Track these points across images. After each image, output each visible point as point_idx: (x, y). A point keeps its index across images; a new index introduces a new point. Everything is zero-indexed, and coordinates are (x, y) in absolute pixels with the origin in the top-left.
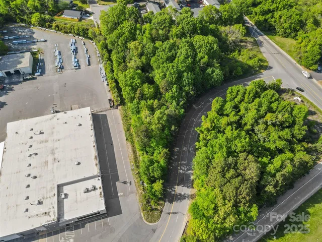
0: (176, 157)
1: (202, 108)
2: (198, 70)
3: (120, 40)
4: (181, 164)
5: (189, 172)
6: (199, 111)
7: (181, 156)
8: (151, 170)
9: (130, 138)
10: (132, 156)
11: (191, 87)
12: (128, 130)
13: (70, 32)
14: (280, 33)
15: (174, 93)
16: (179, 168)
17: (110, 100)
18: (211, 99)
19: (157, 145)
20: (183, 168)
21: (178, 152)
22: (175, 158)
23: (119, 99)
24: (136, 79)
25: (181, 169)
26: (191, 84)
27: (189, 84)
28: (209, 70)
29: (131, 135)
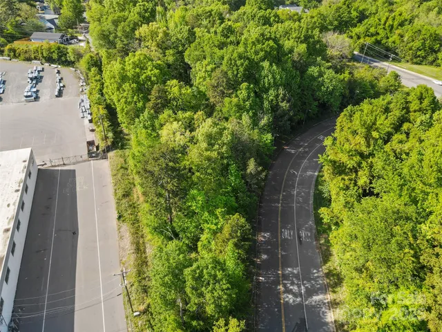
0: (264, 257)
1: (307, 153)
2: (289, 65)
3: (120, 28)
4: (285, 277)
5: (316, 298)
6: (302, 157)
7: (281, 253)
8: (190, 282)
9: (128, 212)
10: (131, 259)
11: (281, 91)
12: (127, 195)
13: (35, 58)
14: (408, 58)
15: (244, 101)
16: (281, 288)
17: (90, 143)
18: (321, 137)
19: (209, 206)
20: (295, 288)
21: (267, 242)
22: (264, 261)
23: (110, 135)
24: (149, 68)
25: (288, 291)
26: (280, 85)
27: (276, 86)
28: (313, 70)
29: (133, 206)
